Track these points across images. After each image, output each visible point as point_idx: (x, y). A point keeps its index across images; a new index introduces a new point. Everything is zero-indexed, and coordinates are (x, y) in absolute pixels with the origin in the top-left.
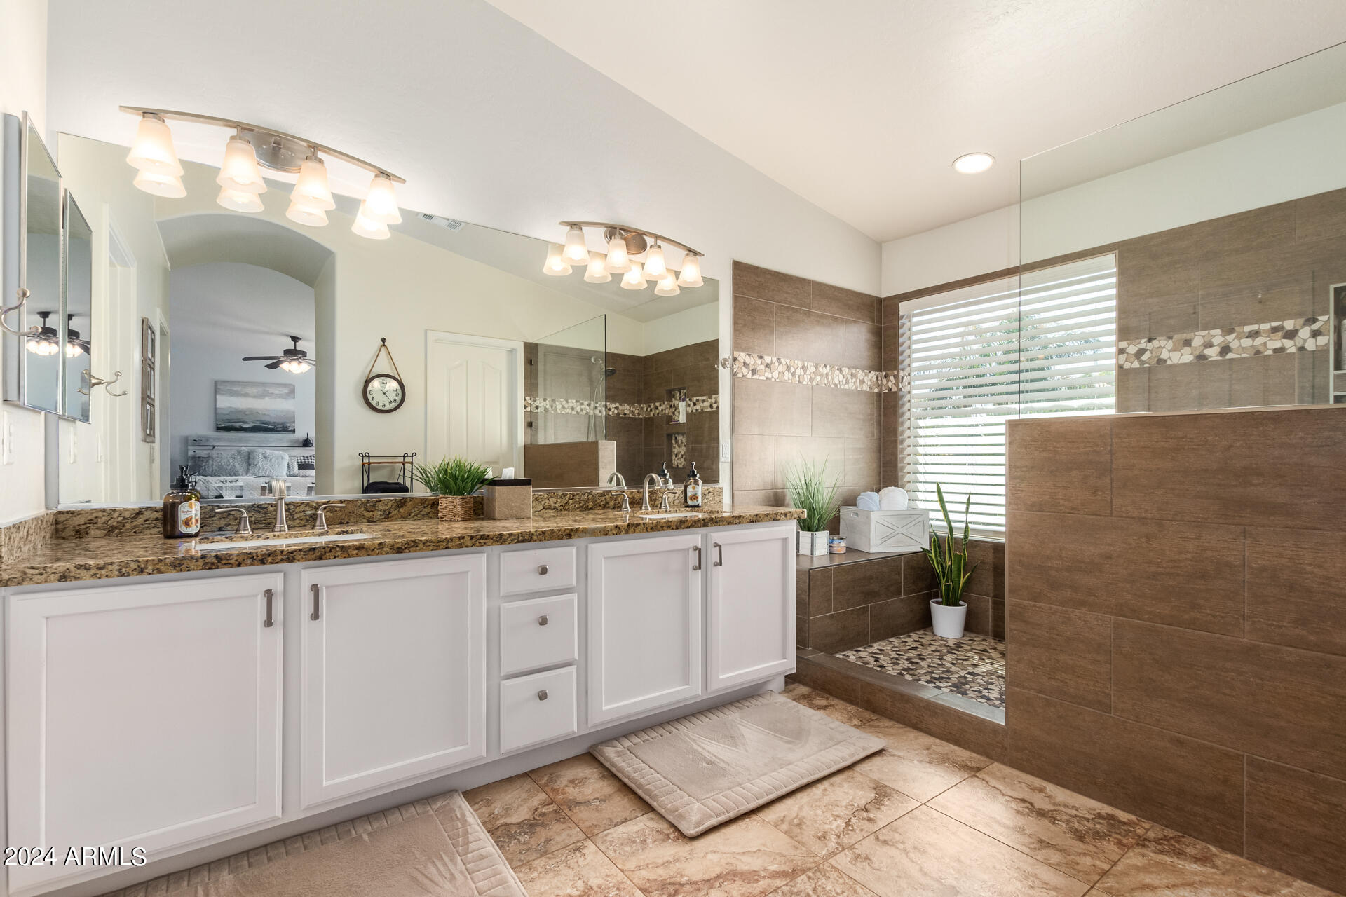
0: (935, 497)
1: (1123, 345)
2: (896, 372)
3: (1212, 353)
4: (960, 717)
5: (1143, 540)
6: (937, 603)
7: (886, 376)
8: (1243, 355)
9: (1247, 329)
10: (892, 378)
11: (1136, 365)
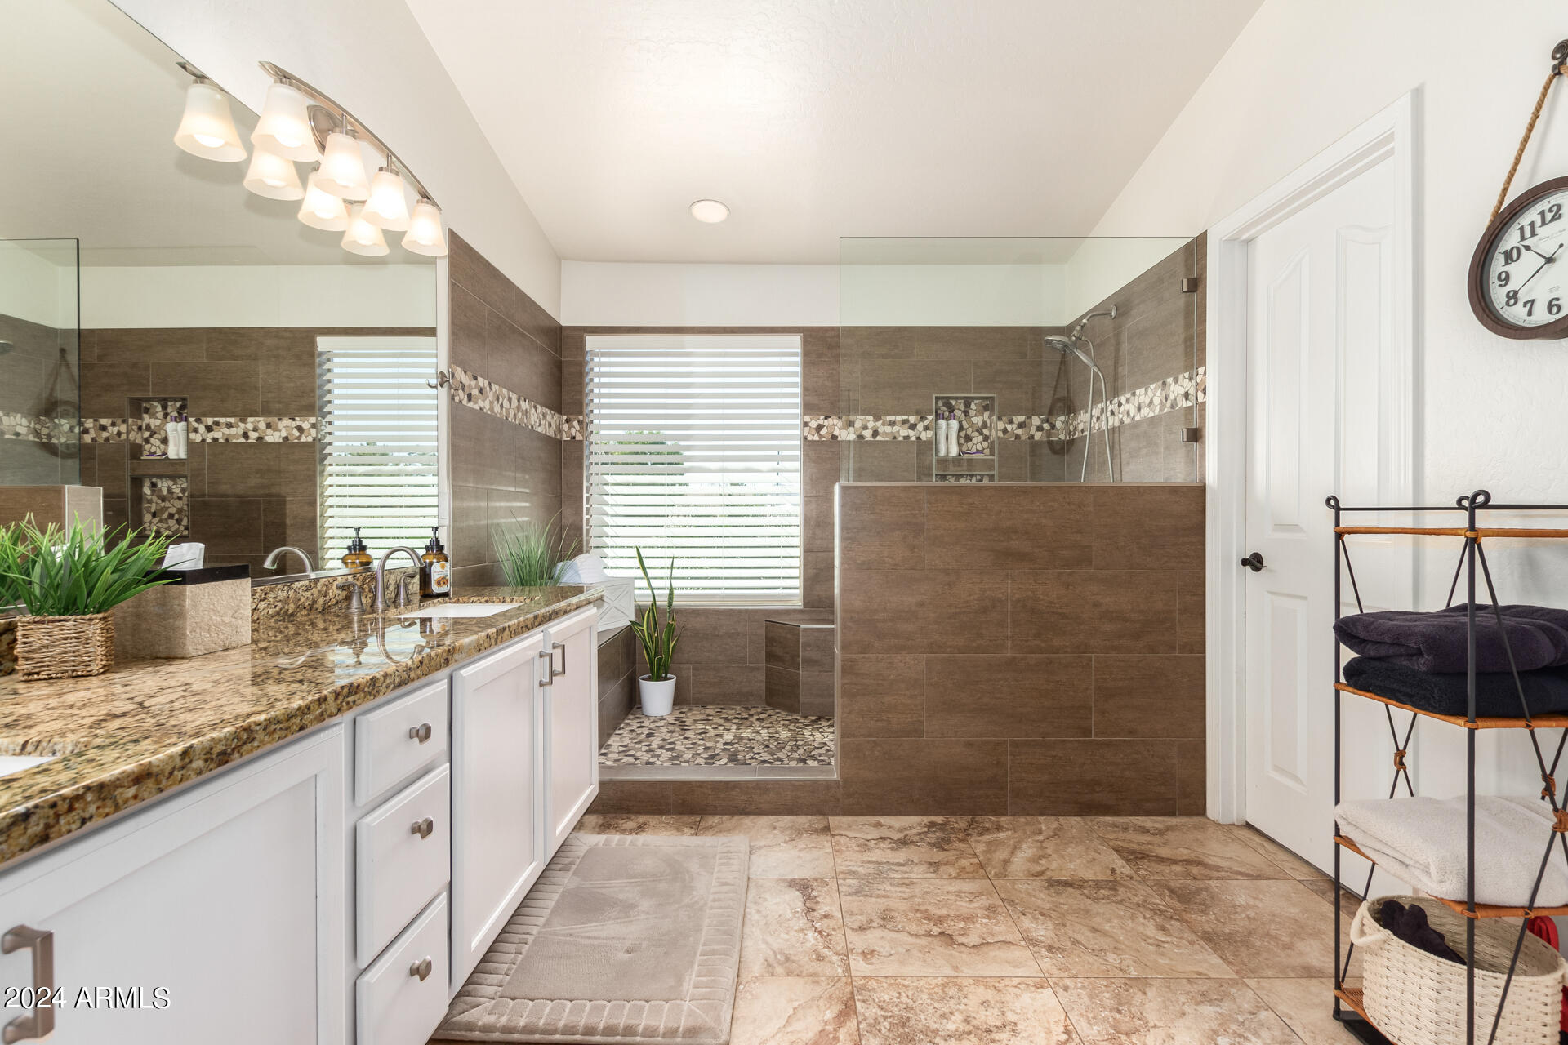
0: (636, 563)
1: (807, 419)
2: (581, 418)
3: (868, 434)
4: (794, 785)
5: (946, 587)
6: (649, 679)
7: (567, 421)
8: (887, 439)
9: (889, 418)
10: (576, 423)
11: (816, 438)
